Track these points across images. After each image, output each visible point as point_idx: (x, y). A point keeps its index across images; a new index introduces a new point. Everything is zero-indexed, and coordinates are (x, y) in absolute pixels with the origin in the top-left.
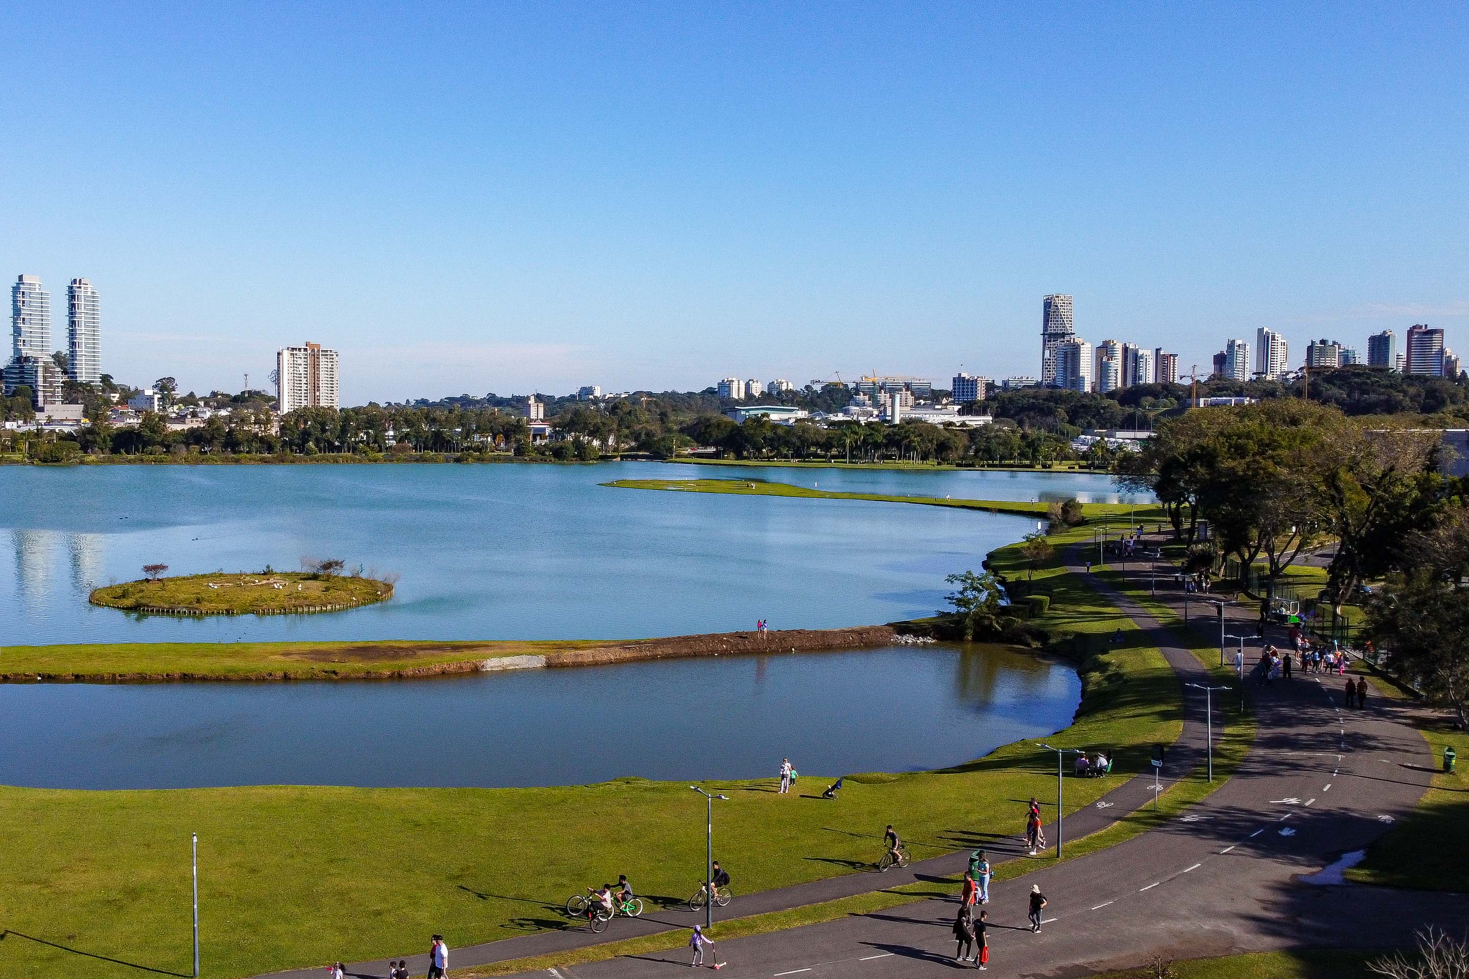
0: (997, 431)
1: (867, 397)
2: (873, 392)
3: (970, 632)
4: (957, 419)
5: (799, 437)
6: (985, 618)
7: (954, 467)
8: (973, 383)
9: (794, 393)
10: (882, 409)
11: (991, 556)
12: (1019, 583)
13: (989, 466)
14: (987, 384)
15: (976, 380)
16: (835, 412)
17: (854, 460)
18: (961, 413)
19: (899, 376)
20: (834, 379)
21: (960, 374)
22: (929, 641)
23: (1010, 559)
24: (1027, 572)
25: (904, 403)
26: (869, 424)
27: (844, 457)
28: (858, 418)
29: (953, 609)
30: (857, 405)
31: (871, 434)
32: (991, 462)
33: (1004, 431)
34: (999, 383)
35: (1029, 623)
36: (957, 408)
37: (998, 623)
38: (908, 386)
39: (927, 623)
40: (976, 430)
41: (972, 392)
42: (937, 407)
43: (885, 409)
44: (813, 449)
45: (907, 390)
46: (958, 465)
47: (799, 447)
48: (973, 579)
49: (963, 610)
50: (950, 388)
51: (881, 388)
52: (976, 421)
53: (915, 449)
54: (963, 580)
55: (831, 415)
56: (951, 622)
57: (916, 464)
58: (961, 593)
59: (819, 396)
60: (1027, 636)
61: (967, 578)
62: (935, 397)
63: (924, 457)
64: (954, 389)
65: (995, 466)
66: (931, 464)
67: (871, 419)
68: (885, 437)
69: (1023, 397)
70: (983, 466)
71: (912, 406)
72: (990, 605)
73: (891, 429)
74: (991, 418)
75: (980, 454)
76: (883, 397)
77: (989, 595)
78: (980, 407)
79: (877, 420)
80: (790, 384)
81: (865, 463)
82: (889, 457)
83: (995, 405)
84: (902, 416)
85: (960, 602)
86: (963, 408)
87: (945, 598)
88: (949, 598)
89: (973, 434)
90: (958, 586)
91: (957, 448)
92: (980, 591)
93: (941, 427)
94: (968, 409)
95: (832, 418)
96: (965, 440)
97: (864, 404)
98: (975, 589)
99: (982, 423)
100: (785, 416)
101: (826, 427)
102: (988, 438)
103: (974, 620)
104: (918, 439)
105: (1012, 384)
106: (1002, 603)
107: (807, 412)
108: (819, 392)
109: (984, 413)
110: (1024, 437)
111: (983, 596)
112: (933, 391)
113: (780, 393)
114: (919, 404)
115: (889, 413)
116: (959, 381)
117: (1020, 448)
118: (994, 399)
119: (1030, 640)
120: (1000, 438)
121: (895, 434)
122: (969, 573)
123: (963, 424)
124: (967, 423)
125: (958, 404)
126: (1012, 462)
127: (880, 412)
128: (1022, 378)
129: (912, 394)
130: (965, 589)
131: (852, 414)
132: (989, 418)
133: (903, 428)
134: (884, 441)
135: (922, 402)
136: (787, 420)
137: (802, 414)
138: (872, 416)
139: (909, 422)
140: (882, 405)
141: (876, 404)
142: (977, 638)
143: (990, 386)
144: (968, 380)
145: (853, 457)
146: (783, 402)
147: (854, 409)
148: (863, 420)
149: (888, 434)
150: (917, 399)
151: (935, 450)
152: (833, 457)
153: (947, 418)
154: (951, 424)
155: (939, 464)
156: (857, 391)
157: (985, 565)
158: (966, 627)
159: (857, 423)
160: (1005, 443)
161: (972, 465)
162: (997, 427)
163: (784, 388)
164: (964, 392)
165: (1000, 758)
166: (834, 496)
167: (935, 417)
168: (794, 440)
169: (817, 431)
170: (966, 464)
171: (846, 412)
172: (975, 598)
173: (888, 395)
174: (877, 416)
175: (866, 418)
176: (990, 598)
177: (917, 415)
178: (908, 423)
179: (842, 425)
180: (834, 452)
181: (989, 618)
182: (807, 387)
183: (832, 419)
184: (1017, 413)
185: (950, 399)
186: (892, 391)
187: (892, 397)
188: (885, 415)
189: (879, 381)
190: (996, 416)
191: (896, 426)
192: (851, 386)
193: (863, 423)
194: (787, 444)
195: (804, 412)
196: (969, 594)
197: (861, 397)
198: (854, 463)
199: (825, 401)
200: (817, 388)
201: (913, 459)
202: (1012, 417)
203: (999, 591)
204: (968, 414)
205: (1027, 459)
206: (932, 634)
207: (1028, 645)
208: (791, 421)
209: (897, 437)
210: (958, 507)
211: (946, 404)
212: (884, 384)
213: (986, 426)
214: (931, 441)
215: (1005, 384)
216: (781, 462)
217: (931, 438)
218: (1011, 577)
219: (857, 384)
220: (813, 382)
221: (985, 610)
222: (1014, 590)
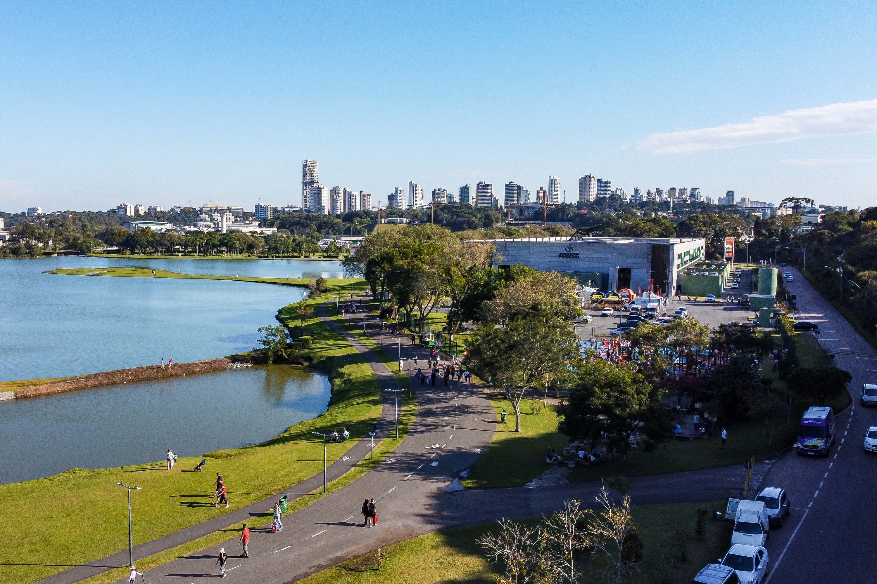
0: (280, 237)
1: (207, 216)
2: (211, 212)
3: (271, 359)
4: (258, 230)
5: (169, 241)
6: (279, 351)
7: (257, 258)
8: (266, 209)
9: (165, 213)
10: (216, 223)
11: (280, 312)
12: (296, 328)
13: (276, 257)
14: (274, 209)
15: (268, 207)
16: (189, 225)
17: (201, 254)
18: (260, 226)
19: (225, 204)
20: (188, 206)
21: (259, 204)
22: (249, 366)
23: (291, 313)
24: (300, 321)
25: (228, 220)
26: (209, 233)
27: (195, 252)
28: (202, 229)
29: (262, 347)
30: (202, 221)
31: (211, 239)
32: (277, 255)
33: (284, 237)
34: (280, 209)
35: (302, 352)
36: (258, 223)
37: (286, 353)
38: (230, 210)
39: (247, 355)
40: (268, 236)
41: (266, 214)
42: (247, 222)
43: (218, 223)
44: (177, 247)
45: (230, 212)
46: (260, 257)
47: (169, 247)
48: (272, 329)
49: (267, 347)
50: (253, 211)
51: (215, 211)
52: (268, 231)
53: (236, 248)
54: (266, 330)
55: (187, 227)
56: (261, 354)
57: (235, 256)
58: (266, 338)
59: (179, 215)
60: (302, 360)
61: (269, 329)
62: (244, 217)
63: (241, 252)
64: (256, 212)
65: (279, 257)
66: (245, 255)
67: (210, 230)
68: (218, 241)
69: (293, 217)
70: (273, 257)
71: (232, 222)
72: (281, 343)
73: (222, 236)
74: (276, 229)
75: (271, 250)
76: (216, 216)
77: (281, 338)
78: (270, 223)
79: (213, 230)
80: (162, 208)
81: (208, 255)
82: (222, 252)
83: (278, 222)
84: (227, 227)
85: (265, 343)
86: (261, 223)
87: (257, 341)
88: (259, 341)
89: (267, 239)
90: (264, 333)
91: (259, 247)
92: (276, 336)
93: (249, 234)
94: (264, 223)
95: (188, 228)
96: (263, 242)
97: (205, 220)
98: (273, 335)
99: (271, 232)
100: (159, 227)
101: (184, 234)
102: (275, 241)
103: (273, 352)
104: (238, 242)
105: (287, 209)
106: (288, 341)
107: (172, 225)
108: (179, 213)
109: (273, 226)
110: (294, 240)
111: (278, 339)
112: (244, 213)
113: (155, 213)
114: (237, 220)
115: (220, 226)
116: (258, 207)
117: (292, 247)
118: (278, 218)
119: (303, 362)
120: (281, 241)
121: (224, 239)
122: (270, 326)
123: (262, 233)
124: (264, 232)
125: (258, 221)
126: (288, 254)
127: (215, 225)
128: (292, 206)
129: (233, 214)
130: (268, 336)
131: (199, 226)
132: (275, 229)
133: (229, 235)
134: (218, 243)
135: (238, 219)
136: (161, 230)
137: (170, 226)
138: (210, 227)
139: (231, 231)
140: (216, 220)
141: (212, 220)
142: (274, 363)
143: (275, 211)
144: (263, 207)
145: (201, 252)
146: (158, 219)
147: (200, 223)
148: (205, 230)
149: (220, 239)
150: (235, 217)
151: (247, 248)
152: (189, 252)
153: (252, 229)
154: (254, 232)
155: (249, 256)
156: (201, 212)
157: (277, 318)
158: (269, 356)
159: (202, 232)
160: (285, 244)
161: (267, 257)
162: (280, 234)
163: (158, 210)
164: (261, 213)
165: (291, 434)
166: (191, 277)
167: (246, 229)
168: (166, 242)
169: (179, 237)
170: (263, 256)
171: (195, 226)
172: (274, 340)
173: (219, 215)
174: (213, 228)
175: (207, 229)
176: (281, 339)
177: (236, 228)
178: (231, 232)
179: (193, 233)
180: (189, 249)
181: (281, 351)
182: (172, 210)
183: (187, 229)
184: (290, 226)
185: (254, 218)
186: (222, 213)
187: (222, 217)
188: (218, 227)
189: (214, 206)
190: (279, 228)
191: (224, 234)
192: (198, 209)
193: (205, 232)
194: (161, 245)
195: (170, 225)
196: (270, 338)
197: (204, 216)
198: (201, 256)
199: (183, 218)
200: (178, 210)
201: (235, 253)
202: (287, 228)
203: (286, 334)
204: (264, 227)
205: (296, 252)
206: (250, 362)
207: (302, 364)
208: (163, 231)
209: (225, 241)
210: (261, 282)
211: (252, 221)
212: (216, 208)
213: (273, 234)
214: (244, 243)
215: (283, 210)
216: (157, 256)
217: (244, 241)
218: (292, 324)
219: (201, 208)
220: (176, 207)
221: (279, 346)
222: (294, 332)
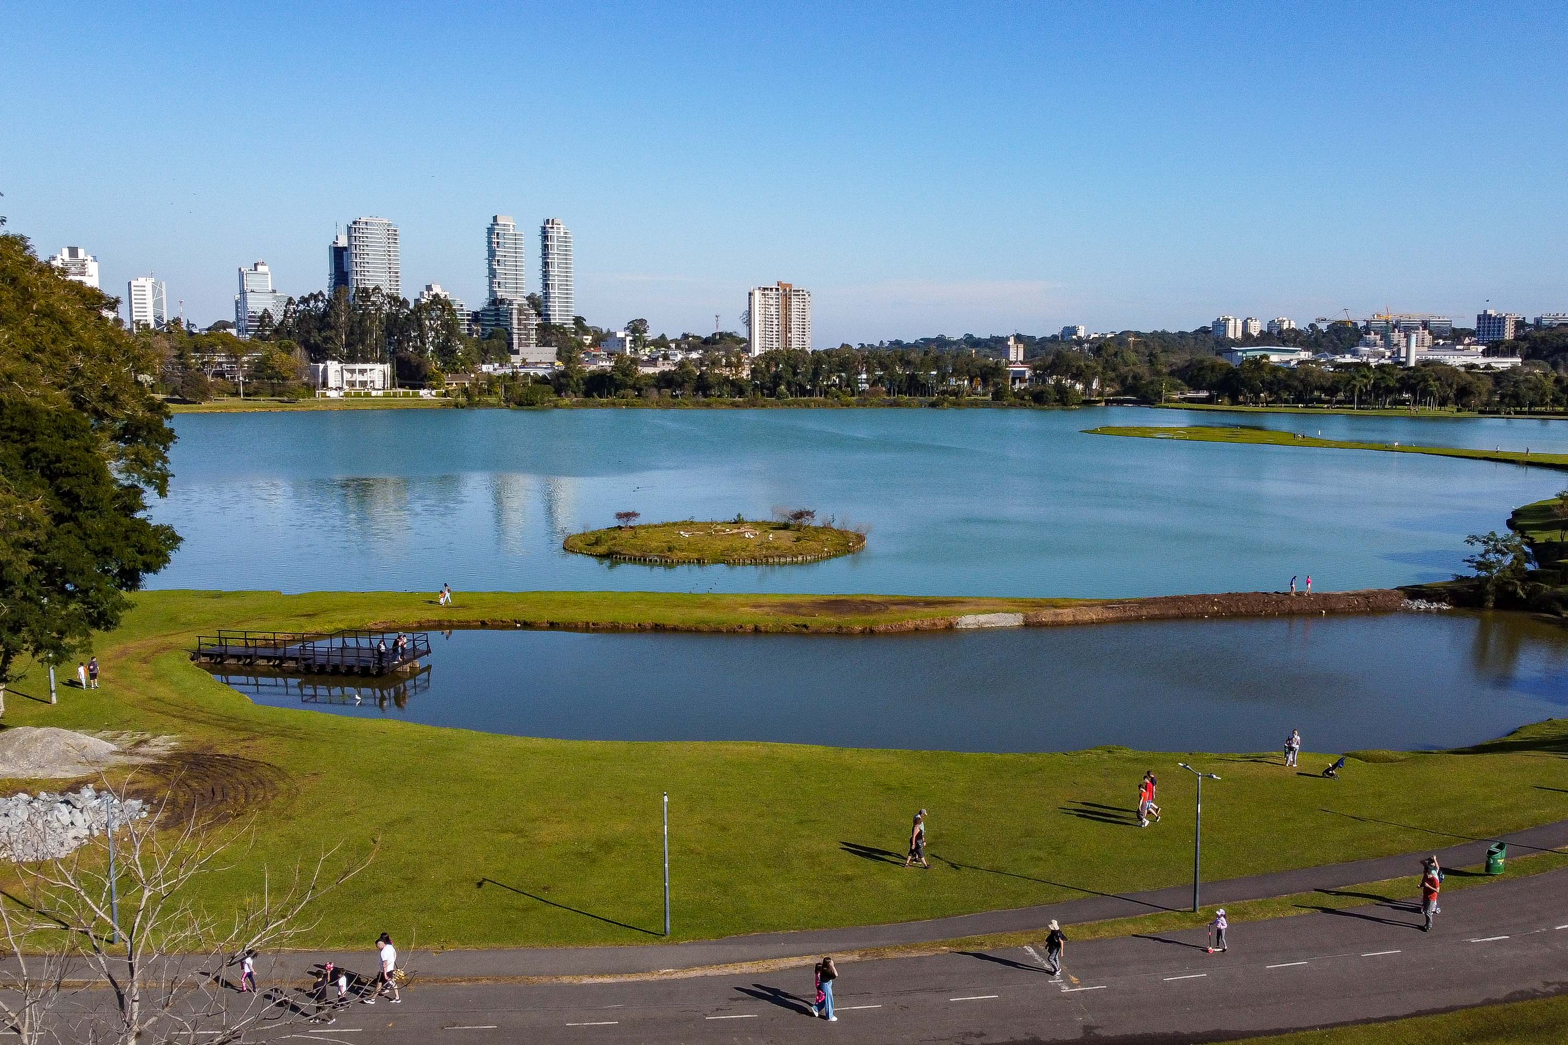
0: (1528, 374)
1: (1378, 337)
2: (1385, 333)
3: (1492, 598)
4: (1481, 361)
5: (1302, 381)
6: (1508, 583)
7: (1475, 414)
8: (1501, 321)
9: (1297, 333)
10: (1395, 349)
11: (1516, 514)
12: (1549, 544)
13: (1516, 413)
14: (1517, 322)
15: (1504, 318)
16: (1342, 353)
17: (1362, 406)
18: (1485, 354)
19: (1417, 314)
20: (1343, 318)
21: (1485, 311)
22: (1445, 608)
23: (1542, 517)
24: (1559, 532)
25: (1420, 343)
26: (1380, 367)
27: (1352, 402)
28: (1367, 359)
29: (1473, 573)
30: (1367, 345)
31: (1383, 378)
32: (1518, 409)
33: (1535, 375)
34: (1531, 321)
35: (1560, 590)
36: (1481, 348)
37: (1523, 589)
38: (1425, 325)
39: (1442, 587)
40: (1502, 372)
41: (1499, 331)
42: (1458, 347)
43: (1399, 350)
44: (1316, 393)
45: (1424, 328)
46: (1481, 412)
47: (1301, 392)
48: (1497, 541)
49: (1483, 574)
50: (1473, 326)
51: (1395, 327)
52: (1502, 363)
53: (1431, 394)
54: (1484, 542)
55: (1338, 357)
56: (1470, 587)
57: (1433, 410)
58: (1483, 556)
59: (1324, 335)
60: (1558, 604)
61: (1489, 539)
62: (1456, 336)
63: (1443, 403)
64: (1479, 327)
65: (1524, 413)
66: (1450, 410)
67: (1383, 361)
68: (1398, 381)
69: (1558, 336)
70: (1509, 413)
71: (1429, 347)
72: (1516, 569)
73: (1406, 372)
74: (1520, 360)
75: (1507, 400)
76: (1397, 336)
77: (1515, 558)
78: (1507, 347)
79: (1389, 362)
80: (1292, 322)
81: (1375, 408)
82: (1403, 402)
83: (1525, 345)
84: (1418, 357)
85: (1480, 566)
86: (1488, 349)
87: (1464, 561)
88: (1468, 561)
89: (1499, 377)
90: (1479, 548)
91: (1480, 394)
92: (1504, 554)
93: (1463, 369)
94: (1493, 349)
95: (1339, 359)
96: (1489, 384)
97: (1375, 345)
98: (1499, 551)
99: (1509, 365)
100: (1286, 357)
101: (1332, 369)
102: (1516, 382)
103: (1496, 585)
104: (1437, 383)
105: (1545, 322)
106: (1529, 567)
107: (1310, 353)
108: (1325, 331)
109: (1513, 354)
110: (1558, 381)
111: (1508, 560)
112: (1454, 330)
113: (1281, 332)
114: (1438, 344)
115: (1403, 354)
116: (1484, 318)
117: (1553, 394)
118: (1525, 338)
119: (1560, 610)
120: (1530, 382)
121: (1410, 377)
122: (1493, 534)
123: (1489, 366)
124: (1493, 365)
125: (1482, 344)
126: (1543, 408)
127: (1393, 353)
128: (1557, 314)
129: (1430, 333)
130: (1487, 552)
131: (1361, 356)
132: (1518, 360)
133: (1419, 370)
134: (1397, 385)
135: (1441, 342)
136: (1288, 362)
137: (1305, 355)
138: (1383, 357)
139: (1426, 363)
140: (1395, 345)
141: (1388, 344)
142: (1498, 606)
143: (1520, 325)
144: (1495, 318)
145: (1361, 402)
146: (1284, 343)
147: (1364, 350)
148: (1373, 362)
149: (1402, 378)
150: (1434, 338)
151: (1455, 395)
152: (1339, 402)
153: (1469, 360)
154: (1473, 366)
155: (1459, 410)
156: (1367, 329)
157: (1510, 524)
158: (1487, 593)
159: (1367, 365)
160: (1537, 388)
161: (1498, 412)
162: (1527, 370)
163: (1285, 326)
164: (1489, 331)
165: (1524, 739)
166: (1340, 445)
167: (1455, 359)
168: (1296, 383)
169: (1322, 374)
170: (1490, 410)
171: (1355, 354)
172: (1499, 561)
173: (1402, 335)
174: (1390, 357)
175: (1376, 359)
176: (1516, 562)
177: (1435, 357)
178: (1424, 365)
179: (1350, 368)
180: (1341, 396)
181: (1513, 584)
182: (1311, 326)
183: (1338, 361)
184: (1551, 354)
185: (1473, 339)
186: (1408, 330)
187: (1408, 337)
188: (1399, 356)
189: (1393, 318)
190: (1526, 357)
191: (1410, 369)
192: (1361, 324)
193: (1373, 365)
194: (1288, 387)
195: (1307, 353)
196: (1492, 557)
197: (1372, 336)
198: (1363, 409)
199: (1331, 341)
200: (1323, 327)
201: (1429, 405)
202: (1545, 358)
203: (1526, 554)
204: (1493, 356)
205: (1561, 405)
206: (1448, 599)
207: (1559, 614)
208: (1293, 363)
209: (1412, 381)
210: (1480, 459)
211: (1469, 344)
212: (1398, 322)
213: (1514, 369)
214: (1450, 386)
215: (1538, 322)
216: (1281, 408)
217: (1450, 382)
218: (1540, 537)
219: (1367, 322)
220: (1319, 320)
221: (1508, 574)
222: (1542, 552)
